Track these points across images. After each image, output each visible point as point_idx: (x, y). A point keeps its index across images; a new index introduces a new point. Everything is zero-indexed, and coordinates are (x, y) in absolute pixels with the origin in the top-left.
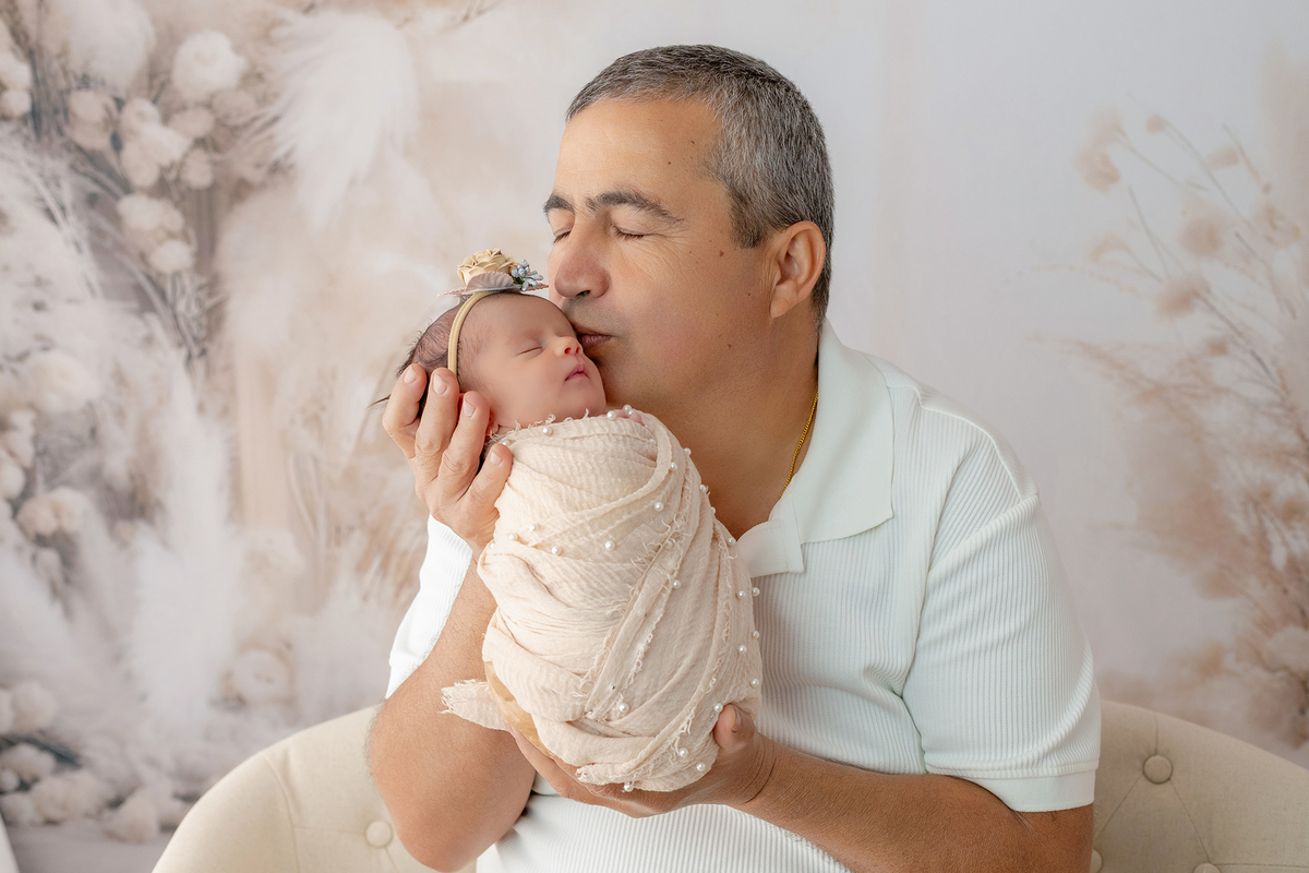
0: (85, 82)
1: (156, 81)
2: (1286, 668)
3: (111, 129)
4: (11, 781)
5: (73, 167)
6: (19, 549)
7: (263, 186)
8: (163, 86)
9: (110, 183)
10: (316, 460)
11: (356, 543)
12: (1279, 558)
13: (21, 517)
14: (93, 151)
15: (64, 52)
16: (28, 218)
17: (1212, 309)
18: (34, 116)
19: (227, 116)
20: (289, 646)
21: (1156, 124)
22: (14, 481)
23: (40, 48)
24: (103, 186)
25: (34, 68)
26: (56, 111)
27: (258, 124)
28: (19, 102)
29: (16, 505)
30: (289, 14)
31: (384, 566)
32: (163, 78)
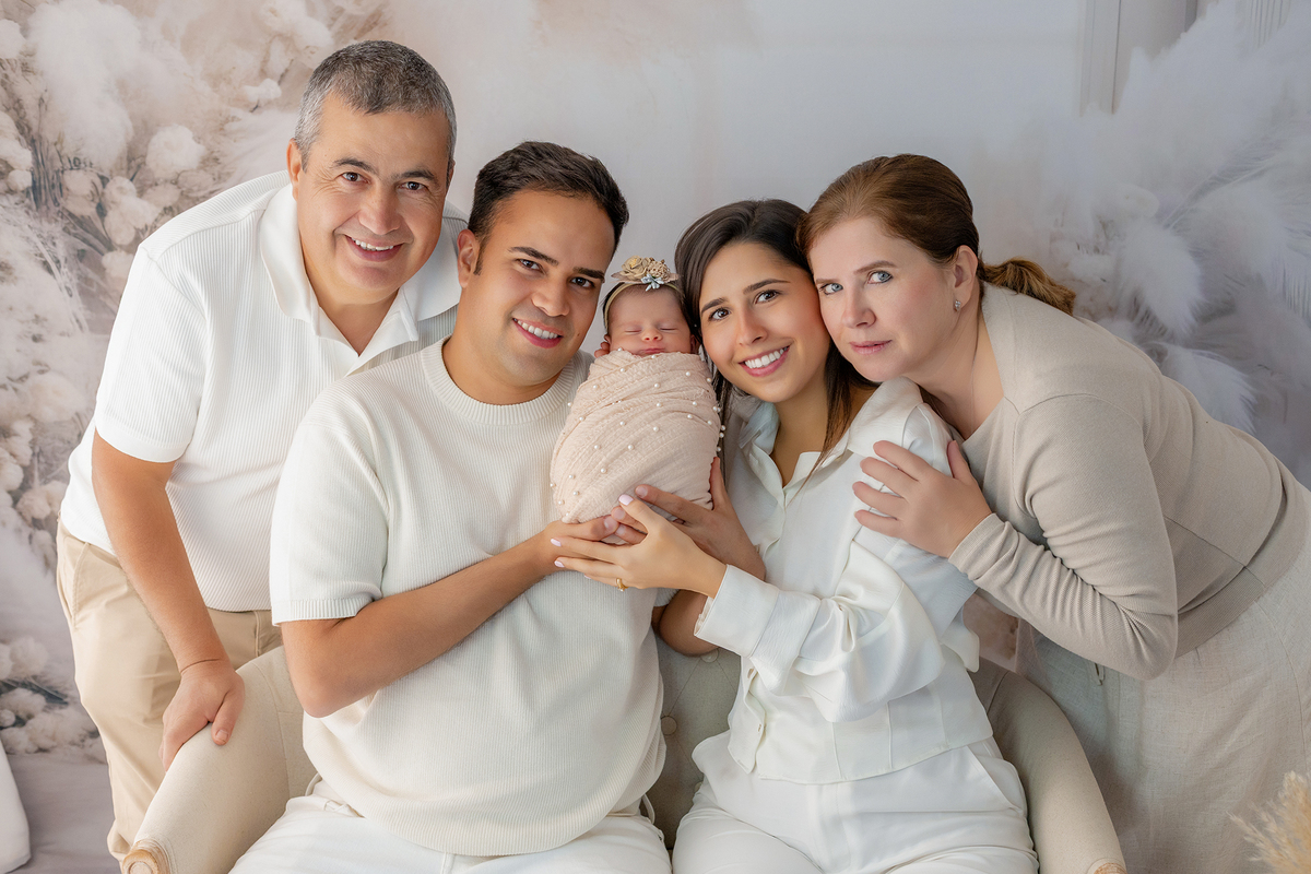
0: (76, 164)
1: (134, 163)
3: (97, 200)
4: (9, 718)
5: (64, 229)
6: (19, 531)
8: (139, 166)
9: (96, 242)
13: (19, 505)
14: (82, 217)
15: (59, 141)
16: (28, 269)
18: (35, 189)
19: (190, 190)
22: (14, 476)
23: (40, 137)
24: (91, 245)
25: (35, 152)
26: (53, 186)
28: (22, 179)
29: (16, 496)
30: (239, 113)
32: (139, 160)
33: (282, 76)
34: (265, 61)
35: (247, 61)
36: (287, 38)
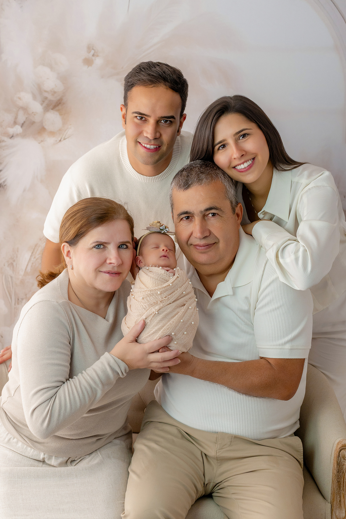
33: (23, 124)
34: (16, 118)
35: (8, 118)
36: (25, 109)
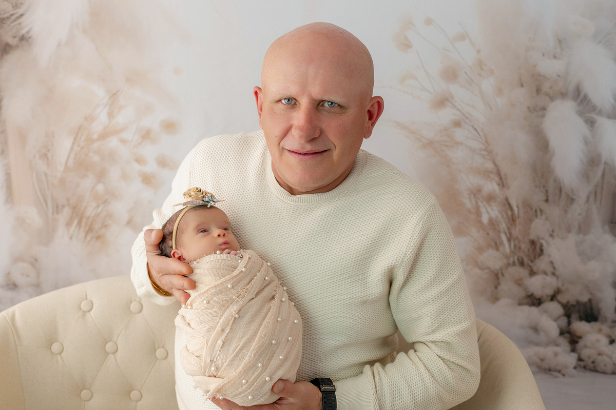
2: (488, 268)
7: (17, 47)
10: (46, 175)
11: (66, 213)
12: (485, 219)
17: (455, 106)
20: (36, 260)
21: (429, 22)
27: (14, 17)
31: (79, 223)
